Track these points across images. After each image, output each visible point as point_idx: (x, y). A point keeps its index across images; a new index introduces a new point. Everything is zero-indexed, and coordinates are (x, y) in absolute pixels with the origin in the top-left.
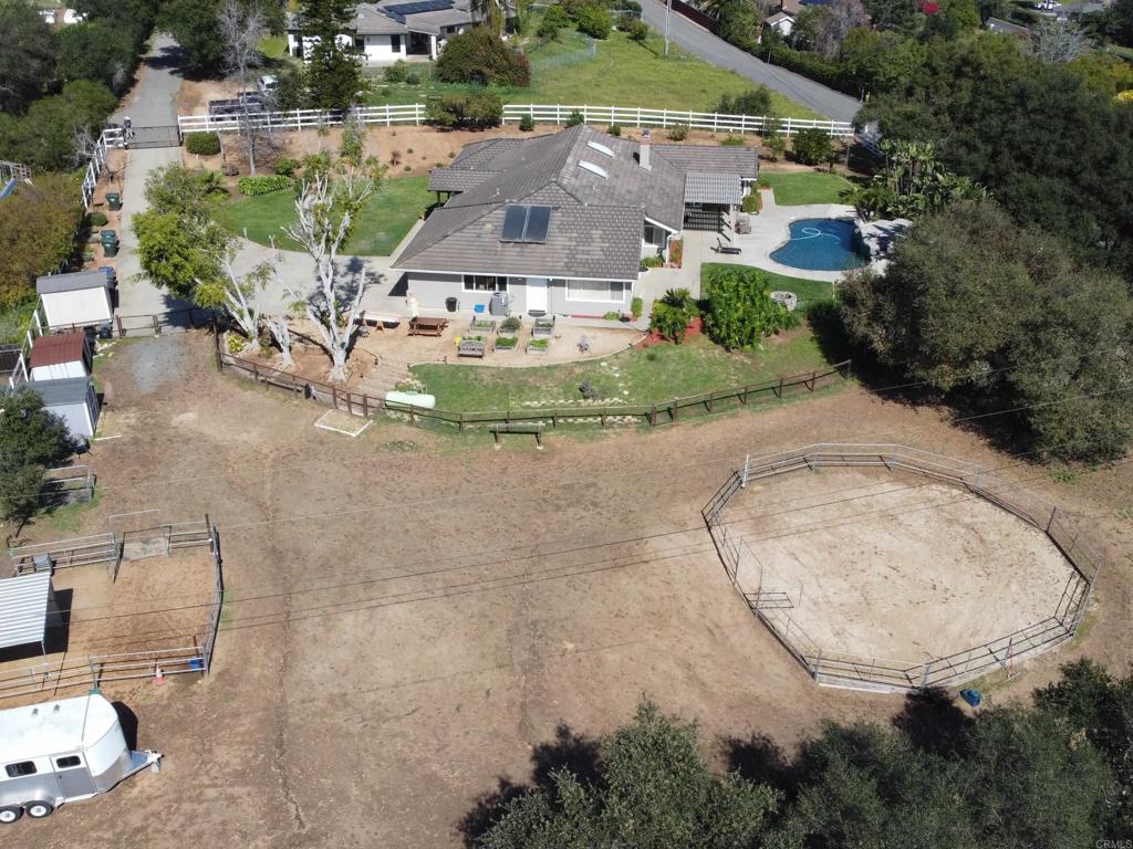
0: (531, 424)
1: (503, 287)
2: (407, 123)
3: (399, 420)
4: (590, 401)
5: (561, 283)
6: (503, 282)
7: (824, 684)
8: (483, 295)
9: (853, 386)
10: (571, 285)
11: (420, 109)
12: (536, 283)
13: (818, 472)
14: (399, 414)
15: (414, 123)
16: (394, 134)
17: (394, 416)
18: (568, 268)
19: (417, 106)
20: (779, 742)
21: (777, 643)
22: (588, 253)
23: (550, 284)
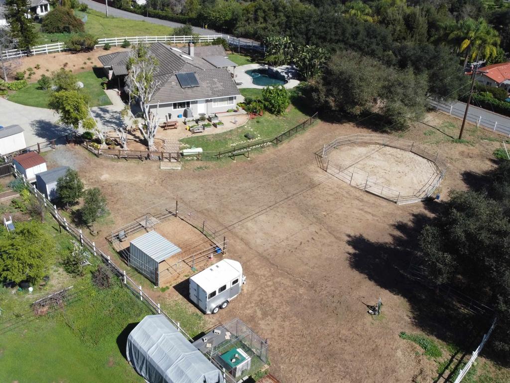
0: (239, 151)
1: (188, 106)
2: (55, 52)
3: (193, 160)
4: (251, 140)
5: (211, 101)
6: (188, 104)
7: (399, 204)
8: (181, 110)
9: (319, 122)
10: (215, 101)
11: (60, 45)
12: (201, 102)
13: (337, 149)
14: (191, 158)
15: (58, 51)
16: (54, 57)
17: (189, 159)
18: (214, 94)
19: (59, 44)
20: (405, 222)
21: (377, 197)
22: (217, 87)
23: (207, 101)
